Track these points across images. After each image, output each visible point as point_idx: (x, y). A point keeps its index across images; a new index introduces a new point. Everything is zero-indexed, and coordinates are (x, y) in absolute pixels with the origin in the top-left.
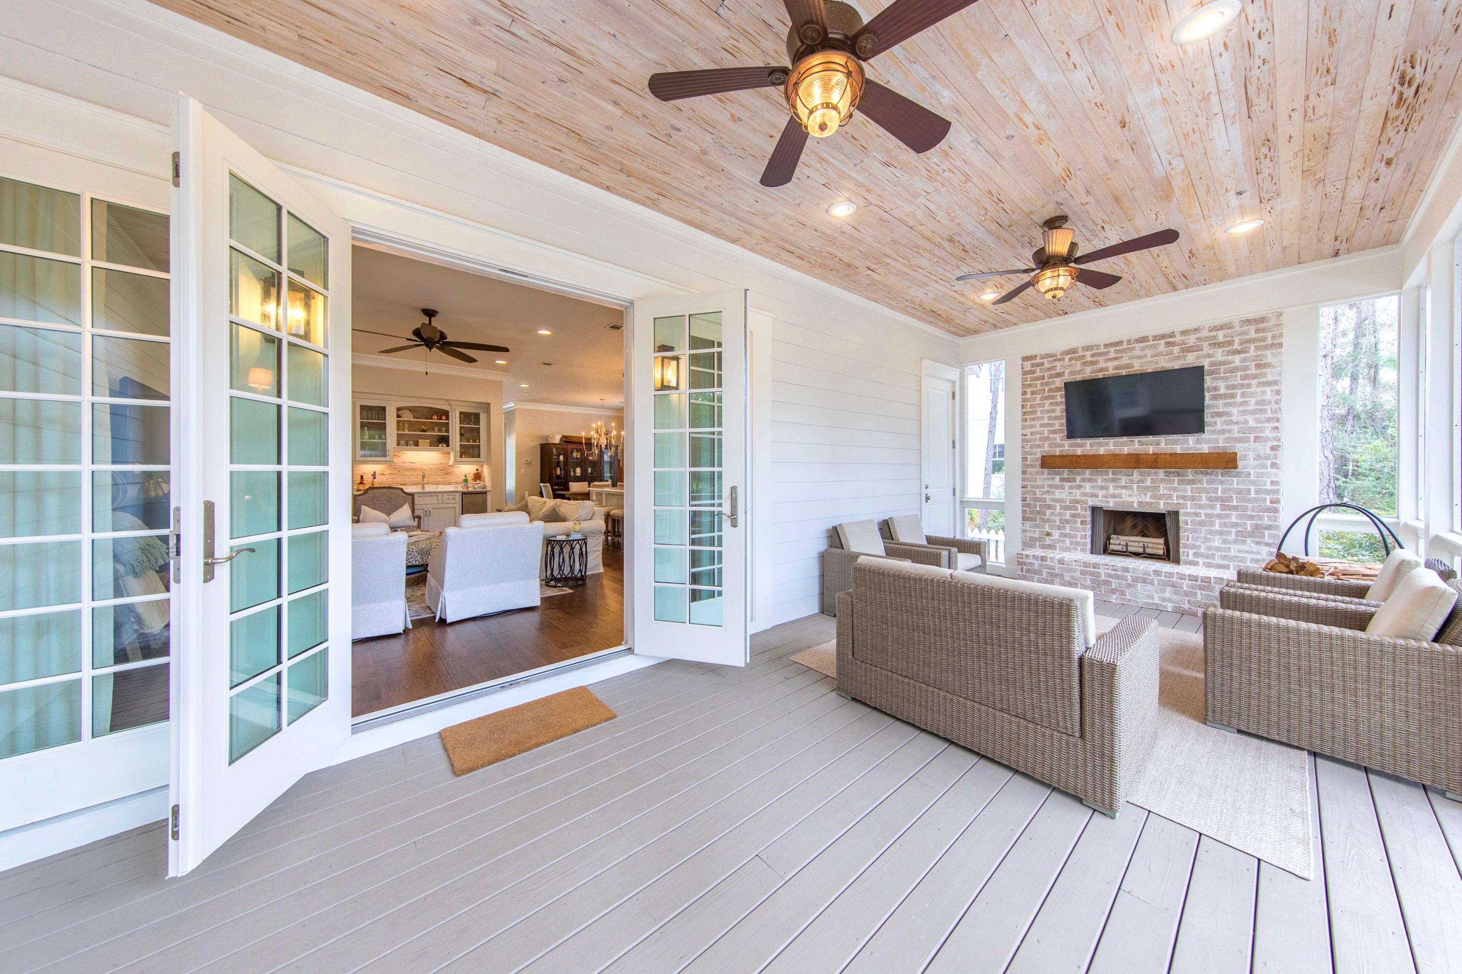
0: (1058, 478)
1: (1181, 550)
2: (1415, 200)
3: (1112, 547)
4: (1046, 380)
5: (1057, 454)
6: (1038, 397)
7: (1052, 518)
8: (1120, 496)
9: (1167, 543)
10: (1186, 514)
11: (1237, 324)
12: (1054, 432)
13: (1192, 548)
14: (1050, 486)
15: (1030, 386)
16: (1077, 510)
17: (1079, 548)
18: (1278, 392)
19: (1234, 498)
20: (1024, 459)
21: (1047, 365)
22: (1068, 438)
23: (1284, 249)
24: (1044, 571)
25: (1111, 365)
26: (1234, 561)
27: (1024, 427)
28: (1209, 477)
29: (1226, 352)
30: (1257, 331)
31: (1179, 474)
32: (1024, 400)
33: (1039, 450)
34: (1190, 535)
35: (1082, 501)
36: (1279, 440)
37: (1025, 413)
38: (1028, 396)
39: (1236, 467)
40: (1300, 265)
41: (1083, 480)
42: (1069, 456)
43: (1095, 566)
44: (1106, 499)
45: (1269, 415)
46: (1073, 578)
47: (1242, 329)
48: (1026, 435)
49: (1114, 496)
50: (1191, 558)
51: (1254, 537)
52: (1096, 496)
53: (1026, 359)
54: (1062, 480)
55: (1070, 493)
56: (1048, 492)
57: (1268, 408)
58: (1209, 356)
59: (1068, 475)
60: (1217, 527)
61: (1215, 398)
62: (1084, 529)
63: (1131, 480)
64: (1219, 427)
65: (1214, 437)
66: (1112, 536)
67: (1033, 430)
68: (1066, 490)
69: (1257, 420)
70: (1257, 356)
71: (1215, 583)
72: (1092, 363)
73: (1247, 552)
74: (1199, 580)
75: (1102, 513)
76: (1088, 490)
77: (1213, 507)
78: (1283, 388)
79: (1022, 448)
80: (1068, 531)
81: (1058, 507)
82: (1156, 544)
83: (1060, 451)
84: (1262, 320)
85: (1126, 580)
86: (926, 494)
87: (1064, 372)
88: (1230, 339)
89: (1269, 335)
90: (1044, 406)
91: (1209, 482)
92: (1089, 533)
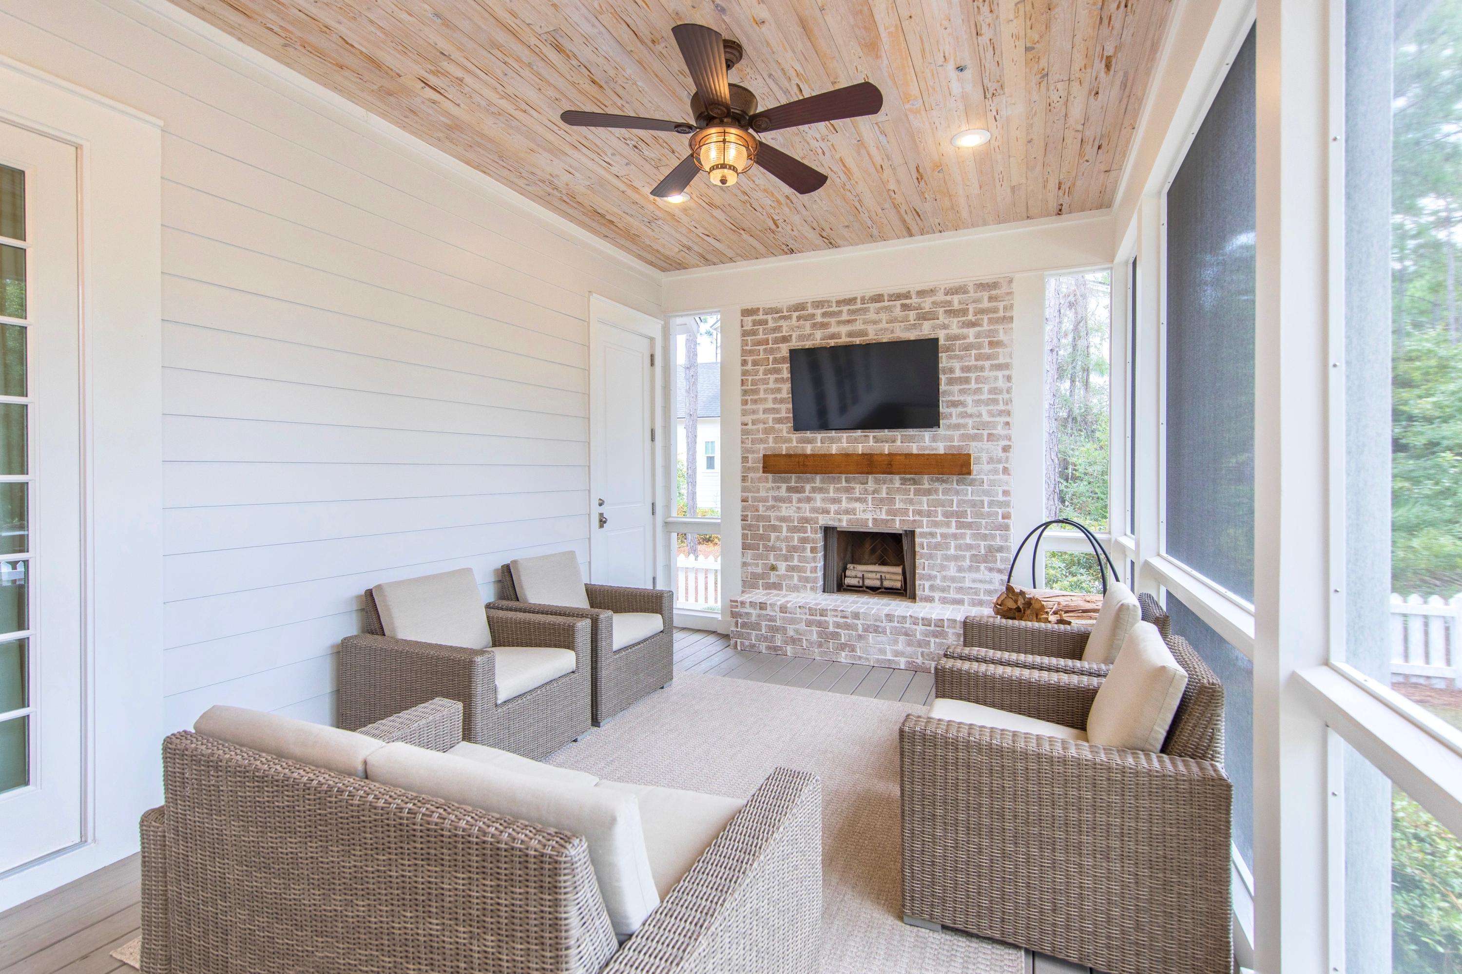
0: (784, 486)
1: (917, 583)
2: (1128, 142)
3: (848, 581)
4: (770, 345)
5: (784, 453)
6: (761, 369)
7: (778, 544)
8: (853, 511)
9: (904, 573)
10: (924, 535)
11: (971, 288)
12: (779, 421)
13: (927, 580)
14: (776, 499)
15: (751, 352)
16: (806, 532)
17: (809, 585)
18: (1009, 378)
19: (969, 512)
20: (745, 459)
21: (771, 324)
22: (795, 430)
23: (1013, 189)
24: (764, 623)
25: (844, 330)
26: (968, 594)
27: (744, 413)
28: (945, 485)
29: (963, 323)
30: (991, 299)
31: (915, 482)
32: (744, 373)
33: (762, 446)
34: (926, 563)
35: (812, 519)
36: (1010, 440)
37: (745, 392)
38: (749, 367)
39: (969, 473)
40: (1029, 221)
41: (814, 490)
42: (796, 456)
43: (823, 612)
44: (839, 516)
45: (1001, 407)
46: (796, 631)
47: (976, 294)
48: (746, 425)
49: (847, 512)
50: (927, 592)
51: (986, 562)
52: (828, 512)
53: (746, 312)
54: (790, 489)
55: (798, 508)
56: (773, 507)
57: (1000, 397)
58: (945, 327)
59: (796, 483)
60: (952, 551)
61: (951, 382)
62: (814, 559)
63: (866, 490)
64: (954, 420)
65: (949, 433)
66: (848, 566)
67: (755, 417)
68: (794, 503)
69: (991, 413)
70: (990, 331)
71: (948, 627)
72: (824, 326)
73: (981, 581)
74: (933, 625)
75: (836, 535)
76: (818, 504)
77: (948, 525)
78: (1014, 373)
79: (742, 442)
80: (796, 562)
81: (785, 529)
82: (892, 575)
83: (787, 448)
84: (995, 285)
85: (857, 630)
86: (601, 515)
87: (791, 336)
88: (964, 306)
89: (1001, 305)
90: (768, 383)
91: (946, 492)
92: (821, 564)
